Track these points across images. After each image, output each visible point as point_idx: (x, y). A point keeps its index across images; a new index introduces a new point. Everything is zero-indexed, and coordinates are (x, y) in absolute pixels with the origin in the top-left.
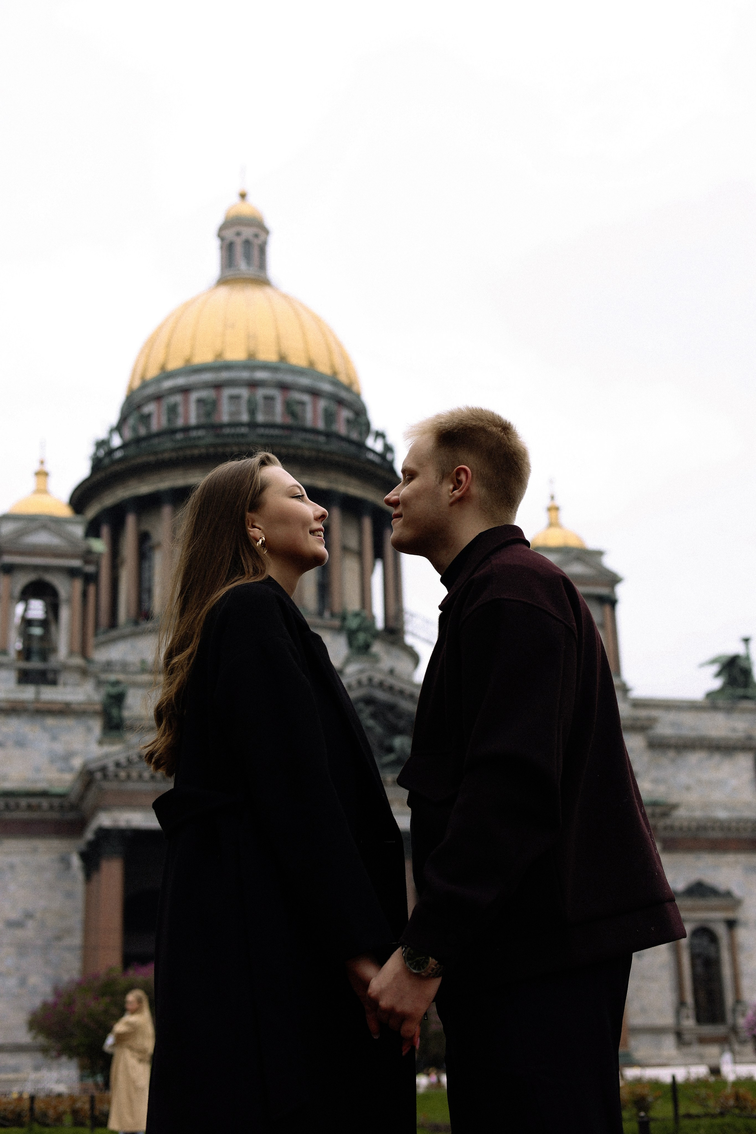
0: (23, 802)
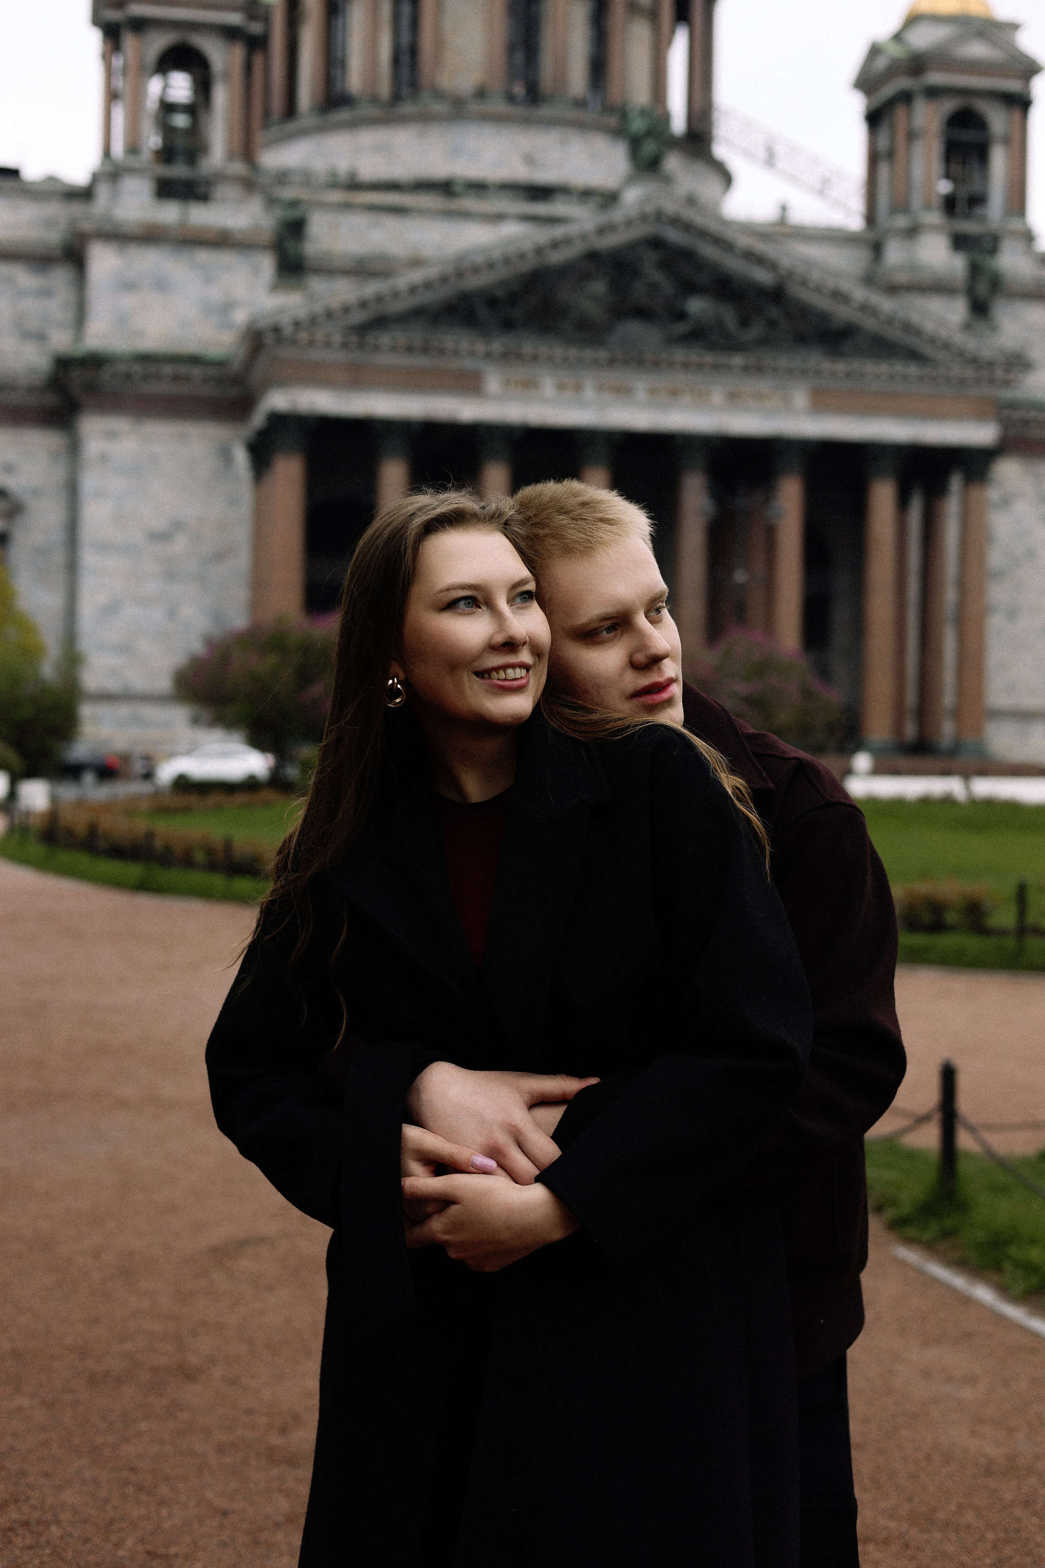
0: (168, 370)
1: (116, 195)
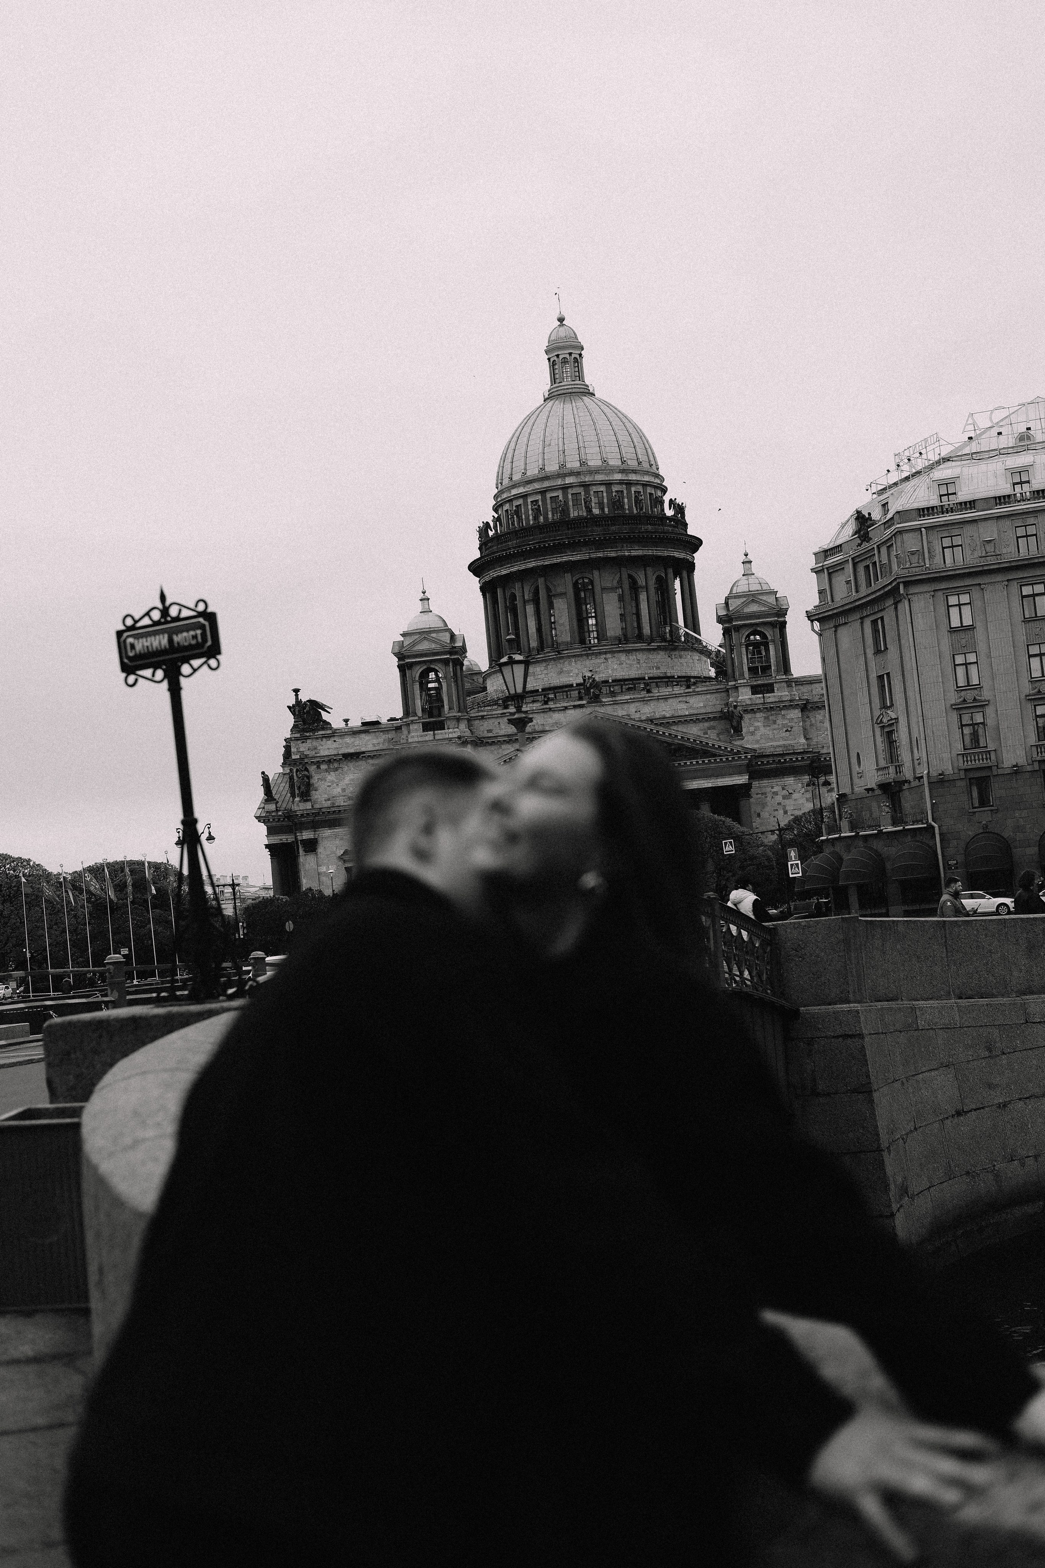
1: (409, 732)
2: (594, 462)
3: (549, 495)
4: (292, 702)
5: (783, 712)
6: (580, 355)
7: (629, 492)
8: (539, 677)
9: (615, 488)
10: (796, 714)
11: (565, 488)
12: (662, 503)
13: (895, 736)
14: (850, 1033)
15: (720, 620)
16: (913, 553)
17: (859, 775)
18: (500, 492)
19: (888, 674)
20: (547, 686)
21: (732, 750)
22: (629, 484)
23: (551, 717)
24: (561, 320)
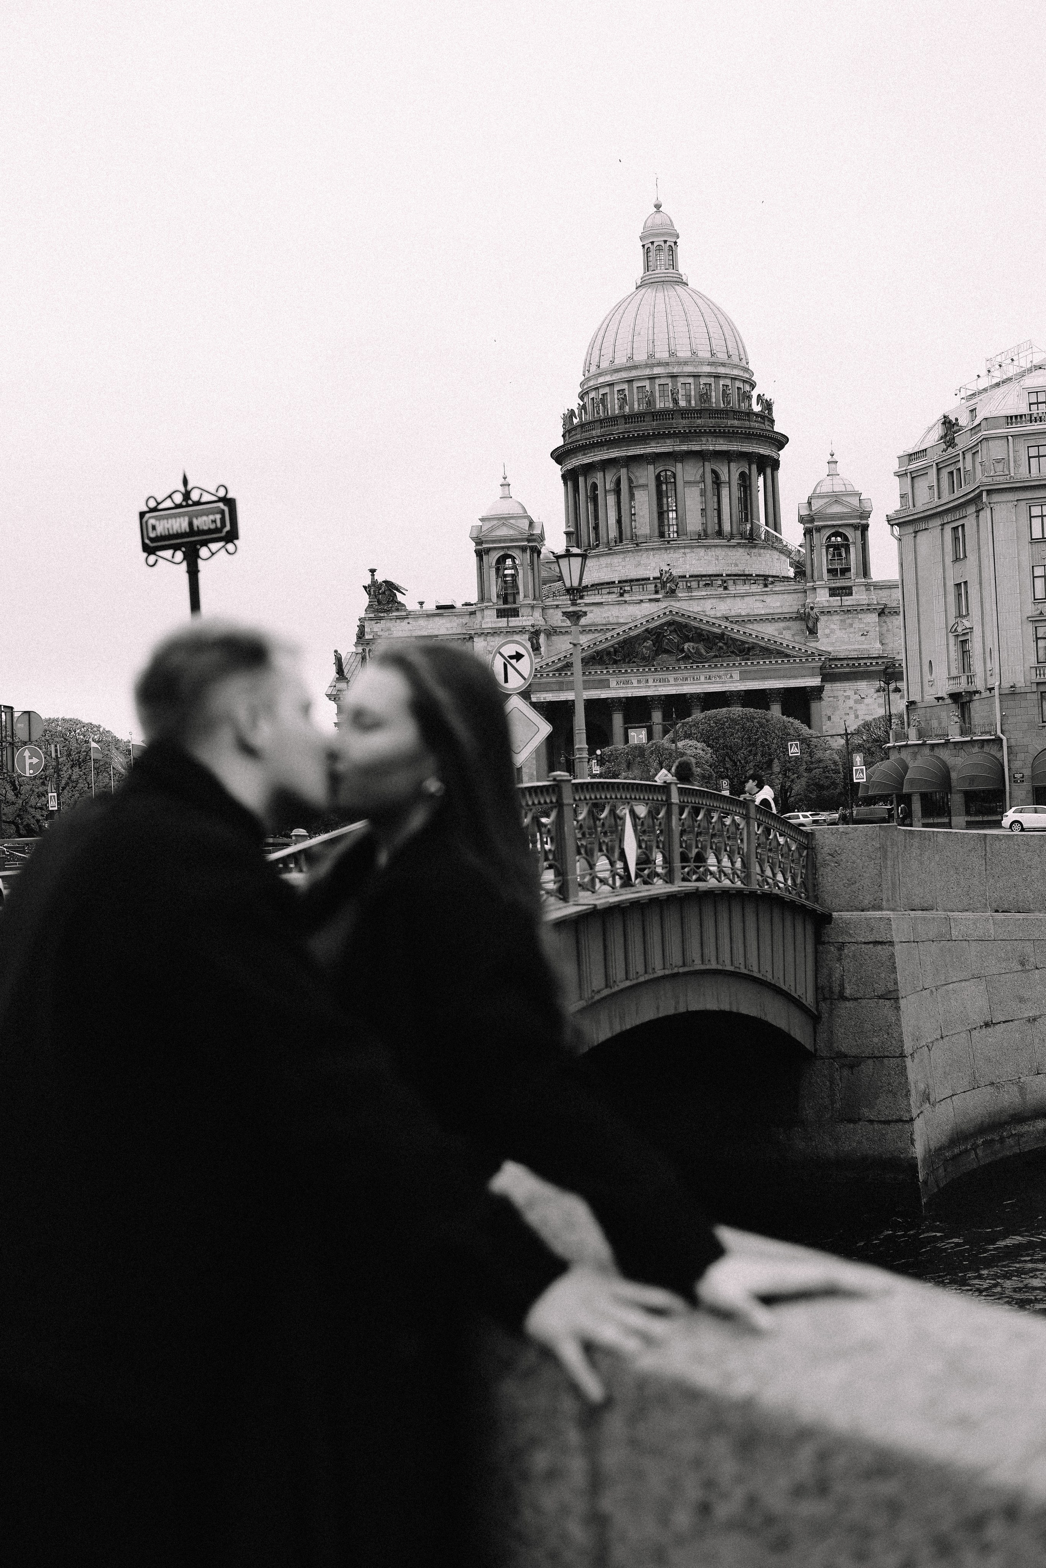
1: (483, 618)
2: (684, 353)
3: (636, 384)
4: (368, 582)
5: (860, 616)
6: (675, 243)
7: (717, 384)
8: (616, 568)
9: (703, 381)
10: (873, 618)
11: (652, 378)
12: (749, 398)
13: (968, 646)
14: (881, 940)
15: (801, 520)
16: (998, 461)
17: (931, 683)
18: (588, 379)
19: (966, 583)
20: (624, 578)
21: (806, 651)
22: (717, 377)
23: (626, 610)
24: (658, 207)
